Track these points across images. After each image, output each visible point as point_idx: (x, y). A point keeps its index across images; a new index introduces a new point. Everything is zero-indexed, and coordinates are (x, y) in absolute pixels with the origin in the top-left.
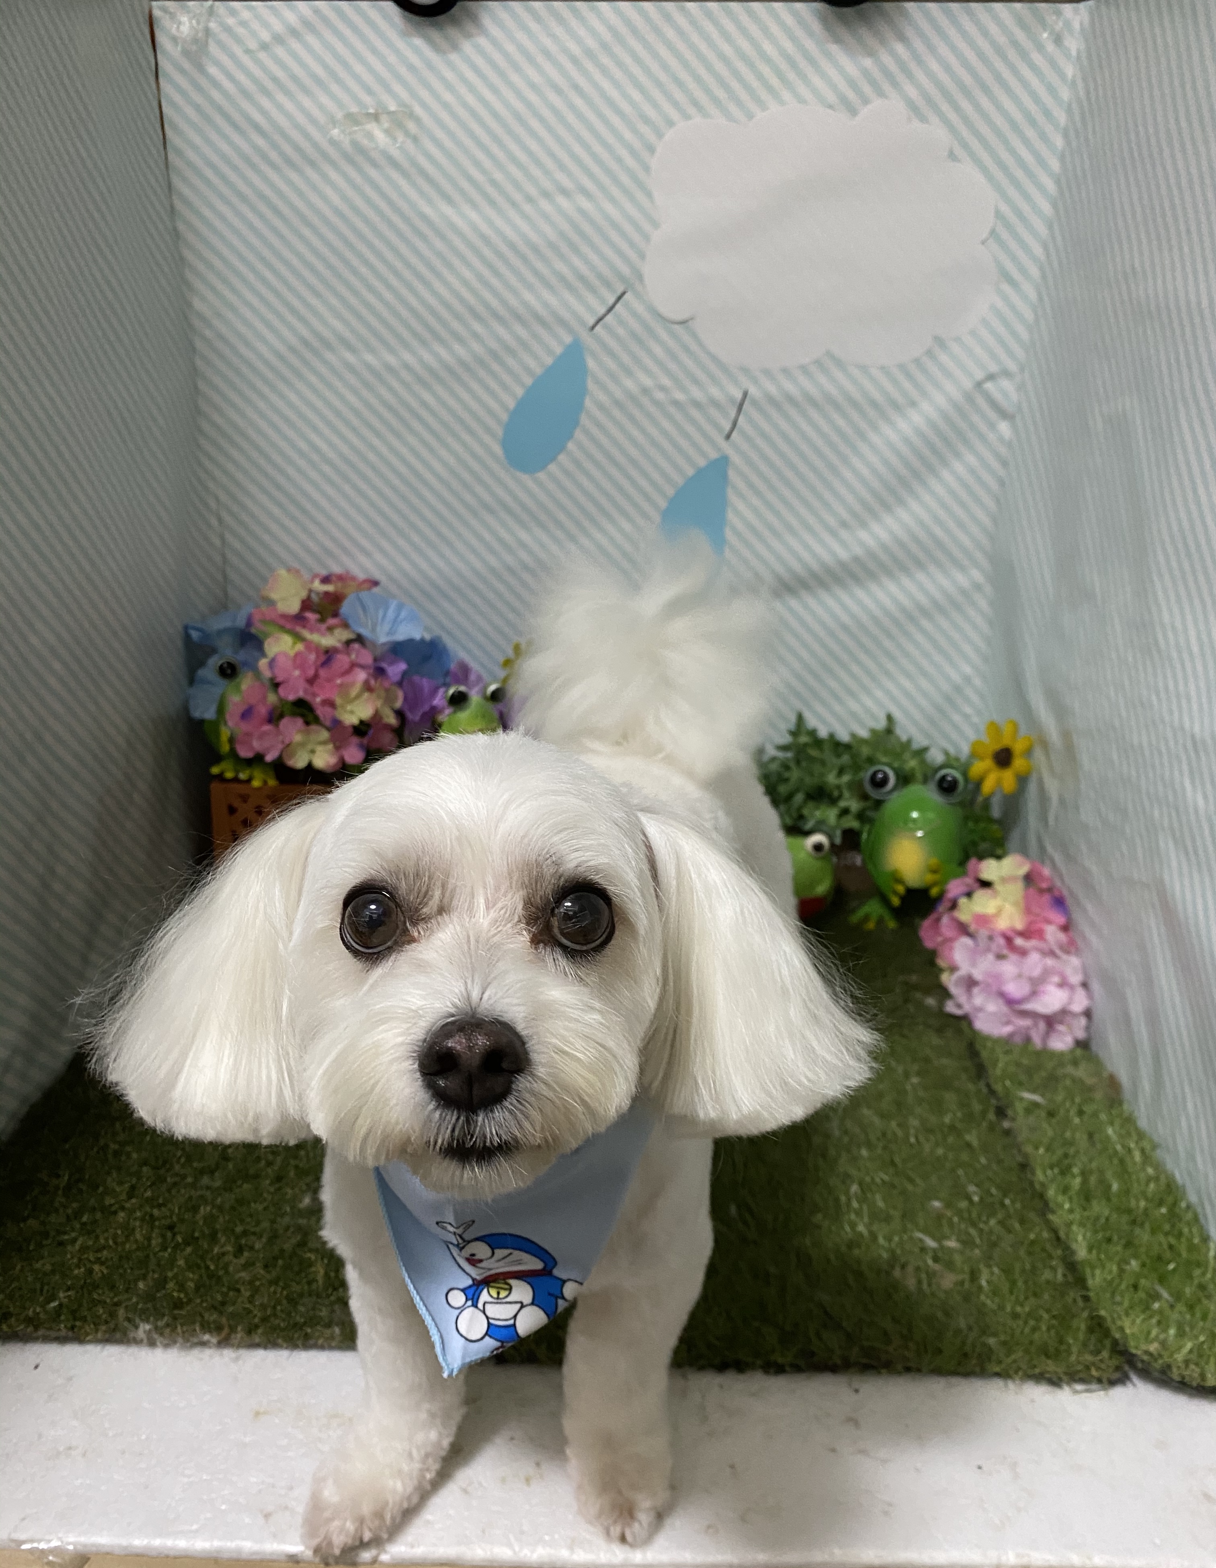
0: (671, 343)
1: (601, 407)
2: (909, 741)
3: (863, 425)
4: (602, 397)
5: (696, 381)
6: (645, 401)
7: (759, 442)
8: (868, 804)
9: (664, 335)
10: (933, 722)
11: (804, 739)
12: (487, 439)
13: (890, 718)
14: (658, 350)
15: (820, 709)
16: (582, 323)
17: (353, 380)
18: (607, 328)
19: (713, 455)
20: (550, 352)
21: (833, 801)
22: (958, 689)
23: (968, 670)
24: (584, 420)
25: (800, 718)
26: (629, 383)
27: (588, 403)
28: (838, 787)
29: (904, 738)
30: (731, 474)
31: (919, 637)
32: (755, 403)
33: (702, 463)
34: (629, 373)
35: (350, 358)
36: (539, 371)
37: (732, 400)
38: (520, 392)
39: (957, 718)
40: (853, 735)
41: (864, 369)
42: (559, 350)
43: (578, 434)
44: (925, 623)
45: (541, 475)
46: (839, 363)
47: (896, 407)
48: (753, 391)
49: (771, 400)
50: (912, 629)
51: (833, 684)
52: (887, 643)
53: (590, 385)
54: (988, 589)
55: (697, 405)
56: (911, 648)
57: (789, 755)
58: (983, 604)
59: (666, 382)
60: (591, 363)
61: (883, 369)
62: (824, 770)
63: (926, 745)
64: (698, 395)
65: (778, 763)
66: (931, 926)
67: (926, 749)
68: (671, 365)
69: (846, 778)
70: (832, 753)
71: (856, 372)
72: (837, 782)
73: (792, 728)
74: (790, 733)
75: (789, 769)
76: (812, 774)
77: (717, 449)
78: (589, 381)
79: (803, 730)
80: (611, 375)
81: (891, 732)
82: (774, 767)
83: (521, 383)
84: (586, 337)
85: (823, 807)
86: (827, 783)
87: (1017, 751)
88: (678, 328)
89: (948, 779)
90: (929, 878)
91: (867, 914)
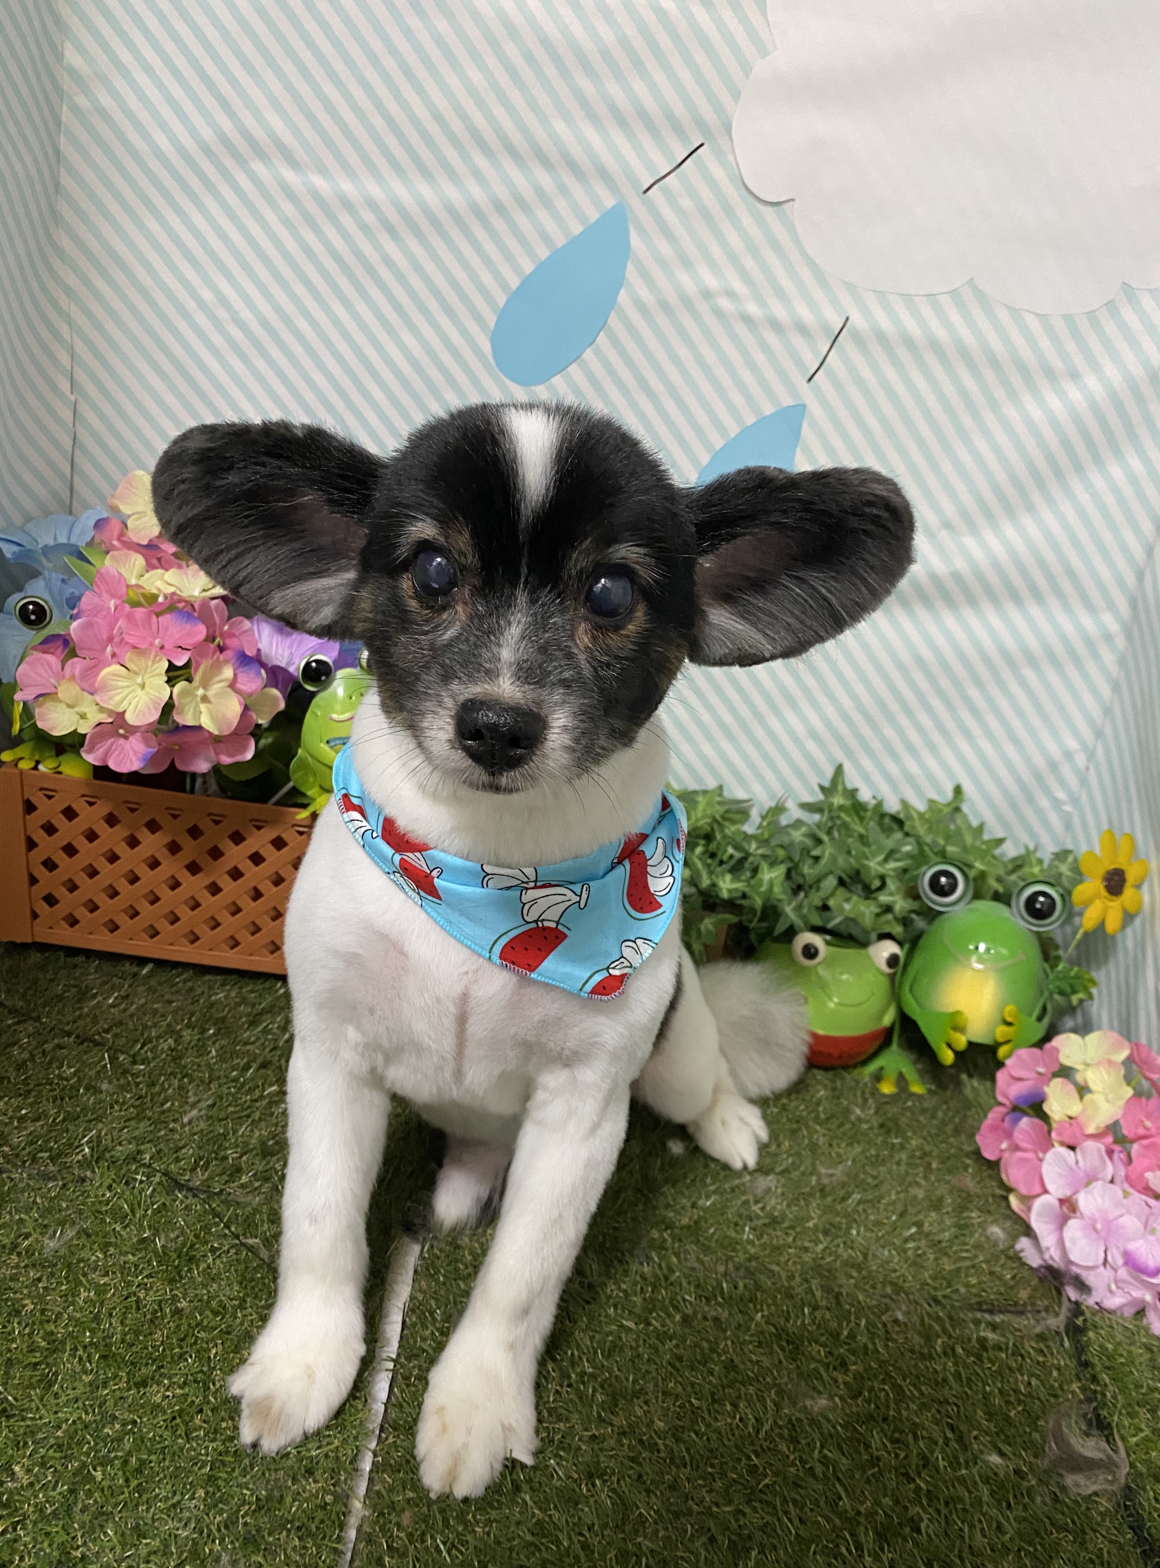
0: (754, 232)
1: (640, 307)
2: (981, 828)
3: (998, 392)
4: (645, 294)
5: (780, 293)
6: (703, 307)
7: (854, 392)
8: (915, 905)
9: (746, 219)
10: (1014, 806)
11: (838, 800)
12: (473, 328)
13: (958, 790)
14: (734, 239)
15: (867, 763)
16: (634, 181)
17: (288, 208)
18: (668, 194)
19: (787, 401)
20: (580, 215)
21: (869, 892)
22: (1054, 766)
23: (1073, 744)
24: (613, 320)
25: (839, 770)
26: (685, 279)
27: (623, 297)
28: (883, 878)
29: (975, 823)
30: (806, 430)
31: (1016, 689)
32: (857, 337)
33: (768, 410)
34: (686, 263)
35: (290, 176)
36: (560, 241)
37: (826, 328)
38: (528, 267)
39: (1044, 803)
40: (904, 803)
41: (1016, 313)
42: (594, 216)
43: (603, 340)
44: (1029, 674)
45: (540, 390)
46: (984, 300)
47: (1050, 374)
48: (857, 320)
49: (881, 338)
50: (1007, 675)
51: (889, 732)
52: (973, 692)
53: (631, 274)
54: (1120, 642)
55: (776, 326)
56: (1003, 704)
57: (817, 817)
58: (1109, 658)
59: (738, 286)
60: (635, 240)
61: (1043, 318)
62: (866, 850)
63: (1000, 835)
64: (780, 312)
65: (804, 829)
66: (994, 1128)
67: (1000, 842)
68: (749, 263)
69: (892, 865)
70: (877, 828)
71: (1004, 316)
72: (881, 870)
73: (826, 784)
74: (822, 788)
75: (819, 842)
76: (849, 852)
77: (794, 392)
78: (630, 267)
79: (840, 787)
80: (662, 263)
81: (957, 809)
82: (797, 836)
83: (531, 252)
84: (635, 202)
85: (855, 898)
86: (868, 868)
87: (1131, 877)
88: (768, 211)
89: (1041, 899)
90: (1001, 1032)
91: (882, 1068)
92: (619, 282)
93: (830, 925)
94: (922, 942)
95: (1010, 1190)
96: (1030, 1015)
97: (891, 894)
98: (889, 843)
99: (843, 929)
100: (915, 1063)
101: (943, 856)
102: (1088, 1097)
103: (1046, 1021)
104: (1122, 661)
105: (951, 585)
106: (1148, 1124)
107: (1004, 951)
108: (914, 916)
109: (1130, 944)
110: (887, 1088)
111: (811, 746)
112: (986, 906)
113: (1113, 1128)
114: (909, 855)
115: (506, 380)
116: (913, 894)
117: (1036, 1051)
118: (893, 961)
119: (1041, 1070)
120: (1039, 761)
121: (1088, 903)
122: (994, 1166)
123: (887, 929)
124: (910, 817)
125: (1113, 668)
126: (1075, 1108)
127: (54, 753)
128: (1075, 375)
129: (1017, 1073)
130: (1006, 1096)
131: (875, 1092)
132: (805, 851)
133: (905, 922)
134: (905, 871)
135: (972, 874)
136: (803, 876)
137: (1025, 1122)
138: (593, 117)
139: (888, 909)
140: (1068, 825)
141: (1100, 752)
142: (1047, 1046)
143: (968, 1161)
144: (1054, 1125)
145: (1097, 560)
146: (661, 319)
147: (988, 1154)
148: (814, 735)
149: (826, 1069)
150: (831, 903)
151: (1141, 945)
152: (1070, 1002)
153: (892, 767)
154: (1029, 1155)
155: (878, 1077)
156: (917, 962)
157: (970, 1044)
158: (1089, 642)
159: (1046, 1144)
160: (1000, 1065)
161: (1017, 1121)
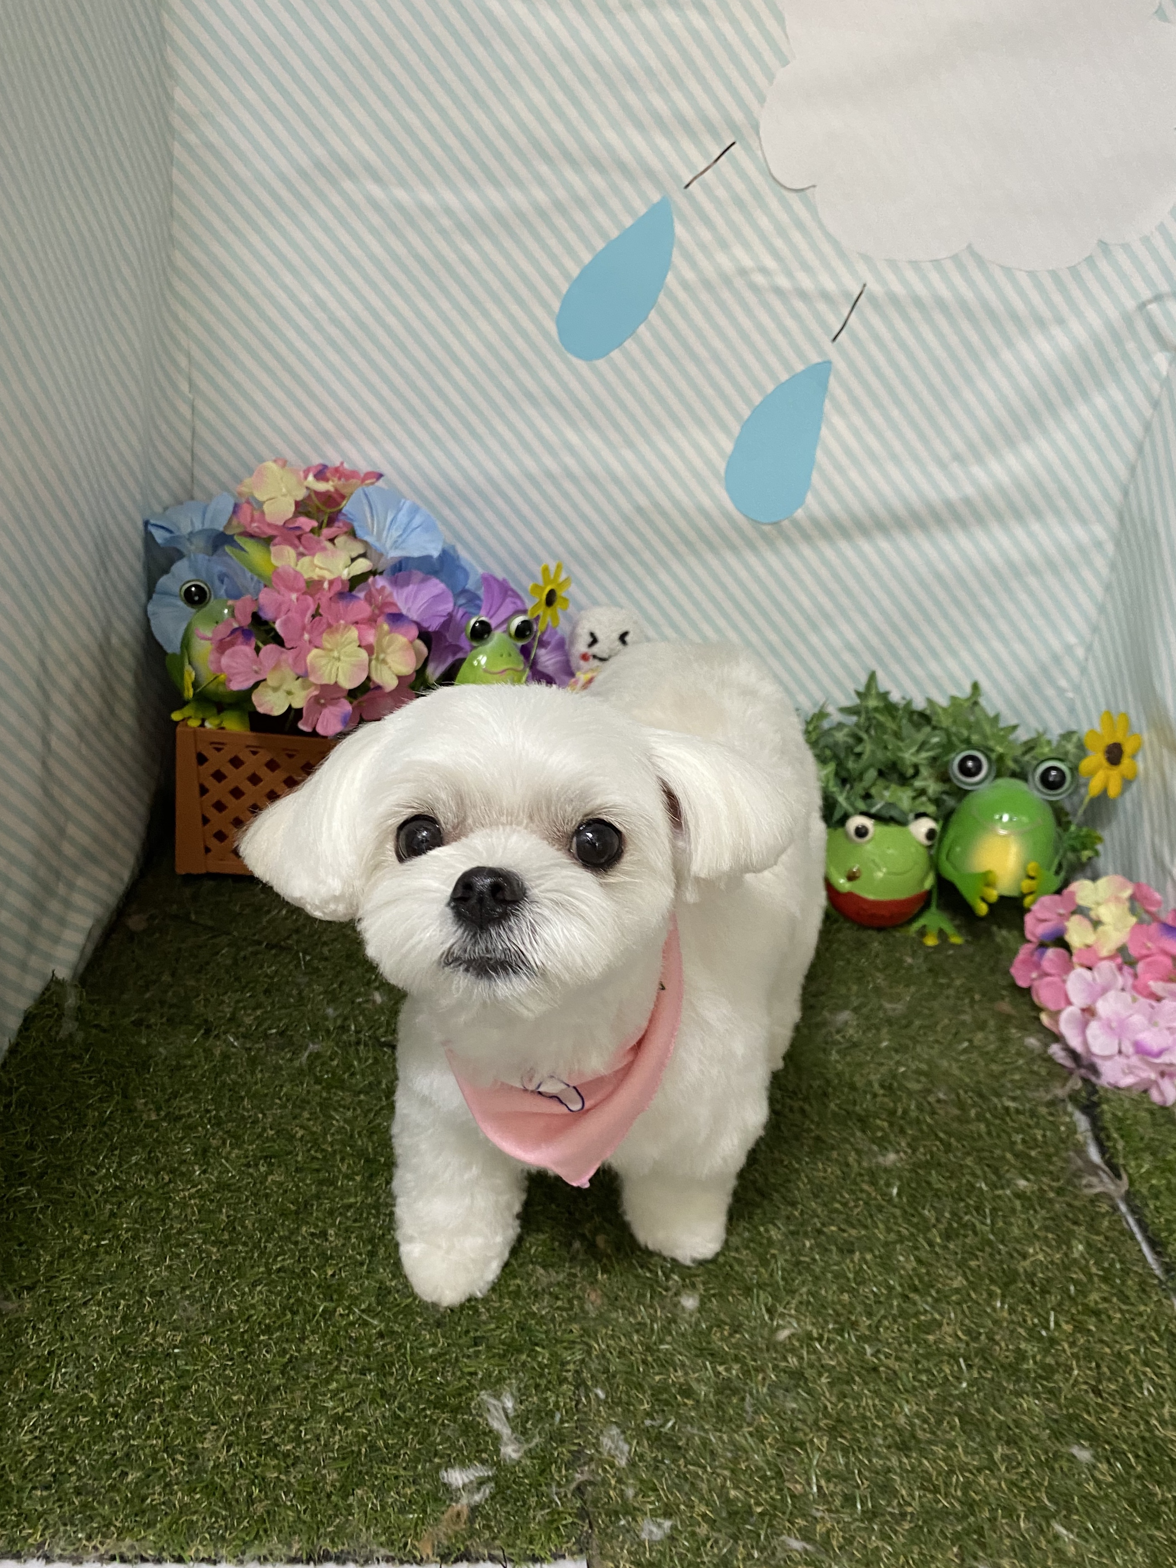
0: (783, 216)
1: (685, 286)
2: (997, 718)
3: (996, 339)
4: (689, 275)
5: (806, 267)
6: (739, 283)
7: (872, 348)
8: (946, 787)
9: (774, 204)
10: (1024, 697)
11: (872, 703)
12: (539, 312)
13: (975, 687)
15: (896, 668)
16: (676, 177)
17: (376, 220)
18: (707, 187)
19: (815, 359)
20: (629, 209)
21: (904, 780)
22: (1056, 659)
23: (1072, 639)
24: (662, 298)
25: (872, 677)
26: (722, 259)
27: (670, 278)
28: (916, 767)
29: (991, 714)
30: (833, 383)
31: (1023, 597)
32: (874, 301)
33: (800, 367)
34: (724, 245)
35: (376, 191)
36: (614, 233)
37: (846, 294)
38: (587, 257)
39: (1050, 692)
40: (930, 701)
41: (1007, 271)
42: (642, 210)
43: (653, 315)
44: (1032, 581)
45: (601, 363)
46: (980, 262)
47: (1041, 323)
48: (873, 285)
49: (894, 299)
50: (1015, 585)
51: (915, 641)
52: (986, 601)
53: (677, 258)
54: (1110, 548)
55: (803, 295)
56: (1013, 610)
57: (854, 719)
58: (1100, 563)
59: (770, 263)
60: (679, 229)
61: (1032, 274)
62: (901, 744)
63: (1013, 722)
64: (806, 283)
65: (846, 730)
66: (1024, 962)
67: (1015, 728)
68: (779, 243)
69: (924, 755)
70: (909, 725)
71: (999, 275)
72: (915, 760)
73: (862, 689)
74: (859, 694)
75: (859, 740)
76: (886, 748)
77: (821, 352)
78: (676, 252)
79: (873, 692)
80: (703, 247)
81: (976, 703)
82: (840, 736)
83: (589, 246)
84: (679, 198)
85: (893, 786)
86: (902, 759)
87: (1128, 749)
88: (792, 198)
89: (1053, 773)
90: (1026, 885)
91: (924, 927)
92: (666, 265)
93: (873, 810)
94: (954, 818)
95: (1039, 1009)
96: (1049, 869)
97: (925, 779)
98: (920, 737)
99: (886, 814)
100: (952, 919)
101: (968, 742)
102: (1101, 928)
103: (1063, 874)
104: (1113, 567)
105: (963, 510)
106: (1149, 944)
107: (1025, 819)
108: (945, 797)
109: (1129, 806)
110: (931, 941)
111: (847, 657)
112: (1005, 783)
113: (1122, 950)
114: (938, 745)
115: (569, 356)
116: (944, 778)
117: (1057, 897)
118: (931, 834)
119: (1062, 911)
120: (1044, 656)
121: (1092, 774)
122: (1027, 992)
123: (922, 809)
124: (935, 713)
125: (1105, 571)
126: (1091, 939)
127: (215, 711)
128: (1061, 321)
129: (1041, 916)
130: (1034, 935)
131: (922, 944)
132: (849, 749)
133: (937, 802)
134: (934, 759)
135: (994, 756)
136: (848, 770)
137: (1051, 953)
138: (639, 126)
139: (922, 792)
140: (1072, 710)
141: (1097, 646)
142: (1066, 892)
143: (1004, 993)
144: (1074, 951)
145: (1087, 480)
146: (704, 296)
147: (1022, 983)
148: (851, 649)
149: (880, 929)
150: (873, 791)
151: (1138, 805)
152: (1079, 858)
153: (918, 671)
154: (1055, 979)
155: (922, 933)
156: (952, 833)
157: (1002, 898)
158: (1081, 549)
159: (1068, 967)
160: (1028, 910)
161: (1042, 954)
